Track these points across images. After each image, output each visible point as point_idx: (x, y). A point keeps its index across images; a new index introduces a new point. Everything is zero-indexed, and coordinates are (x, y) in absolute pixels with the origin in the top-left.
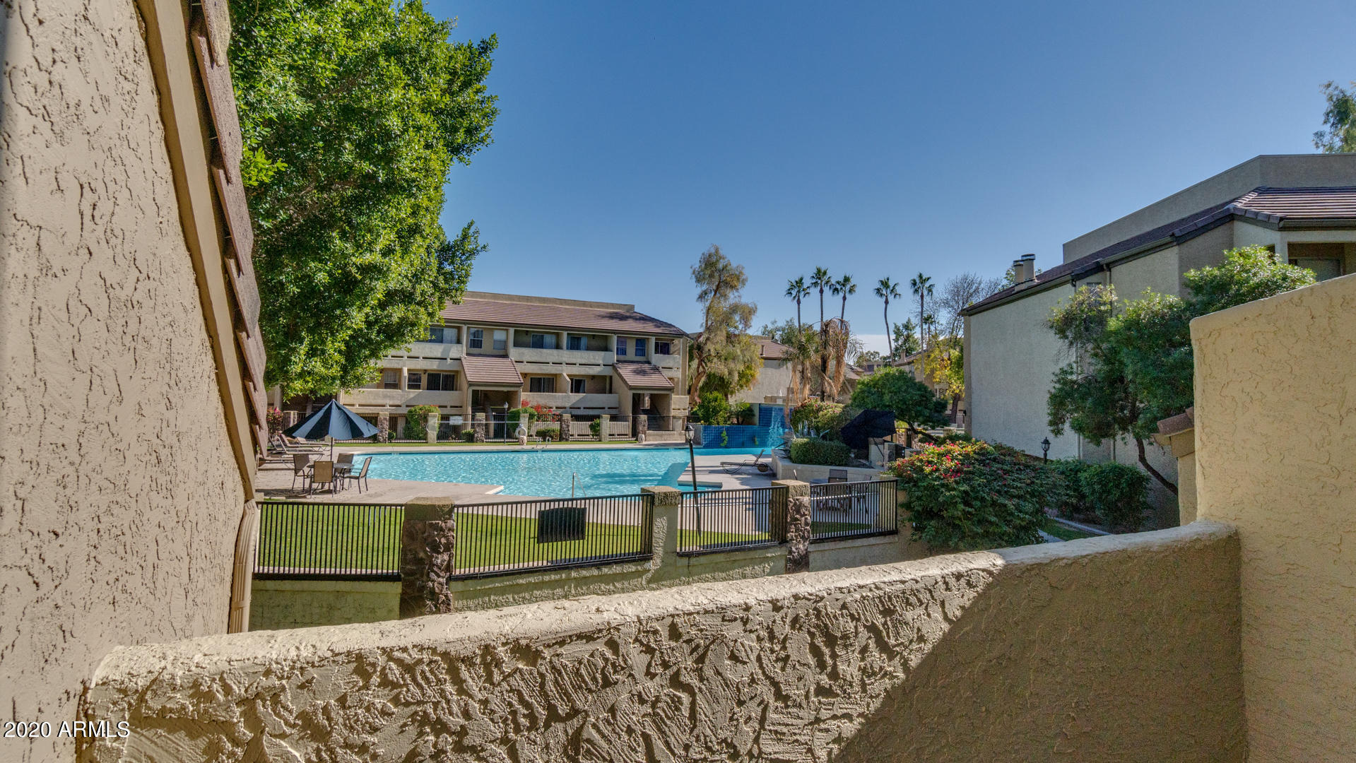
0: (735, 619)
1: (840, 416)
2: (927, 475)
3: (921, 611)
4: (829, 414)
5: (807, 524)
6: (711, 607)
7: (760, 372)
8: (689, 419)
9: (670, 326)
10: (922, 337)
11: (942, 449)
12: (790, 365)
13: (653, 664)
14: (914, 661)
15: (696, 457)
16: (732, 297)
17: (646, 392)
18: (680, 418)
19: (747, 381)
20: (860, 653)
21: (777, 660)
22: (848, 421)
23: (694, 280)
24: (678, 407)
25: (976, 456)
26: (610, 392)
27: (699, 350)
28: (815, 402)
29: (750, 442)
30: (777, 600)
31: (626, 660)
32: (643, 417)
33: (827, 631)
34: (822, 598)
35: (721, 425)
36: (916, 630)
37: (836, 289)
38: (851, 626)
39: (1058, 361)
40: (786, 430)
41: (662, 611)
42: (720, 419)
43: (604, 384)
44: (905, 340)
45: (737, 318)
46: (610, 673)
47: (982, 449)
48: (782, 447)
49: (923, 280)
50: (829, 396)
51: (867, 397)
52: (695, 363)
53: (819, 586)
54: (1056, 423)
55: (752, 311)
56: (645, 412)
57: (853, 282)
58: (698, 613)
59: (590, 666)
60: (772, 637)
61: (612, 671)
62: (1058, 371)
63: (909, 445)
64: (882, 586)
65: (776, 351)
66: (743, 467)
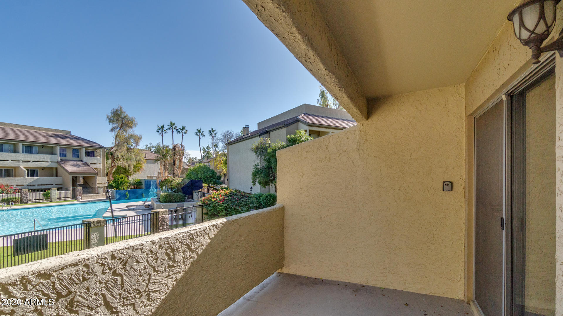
0: (138, 249)
1: (181, 183)
2: (213, 202)
3: (202, 237)
4: (176, 182)
5: (167, 225)
6: (128, 246)
7: (144, 166)
8: (107, 187)
9: (94, 143)
10: (213, 152)
11: (218, 192)
12: (159, 162)
13: (105, 269)
14: (200, 252)
15: (113, 205)
16: (130, 131)
17: (80, 176)
18: (102, 187)
19: (138, 169)
20: (182, 253)
21: (154, 260)
22: (185, 185)
23: (108, 121)
24: (100, 182)
25: (229, 194)
26: (57, 176)
27: (112, 155)
28: (171, 178)
29: (141, 196)
30: (153, 241)
31: (93, 270)
32: (80, 188)
33: (172, 248)
34: (169, 238)
35: (125, 189)
36: (200, 243)
37: (179, 131)
38: (180, 245)
39: (254, 162)
40: (158, 190)
41: (108, 251)
42: (125, 187)
43: (53, 172)
44: (207, 153)
45: (132, 141)
46: (86, 276)
47: (231, 191)
48: (156, 197)
49: (213, 131)
50: (177, 175)
51: (192, 175)
52: (110, 161)
53: (169, 234)
54: (254, 181)
55: (140, 138)
56: (80, 185)
57: (186, 129)
58: (123, 249)
59: (76, 275)
60: (152, 252)
61: (87, 275)
62: (254, 165)
63: (208, 192)
64: (190, 231)
65: (153, 156)
66: (138, 207)
